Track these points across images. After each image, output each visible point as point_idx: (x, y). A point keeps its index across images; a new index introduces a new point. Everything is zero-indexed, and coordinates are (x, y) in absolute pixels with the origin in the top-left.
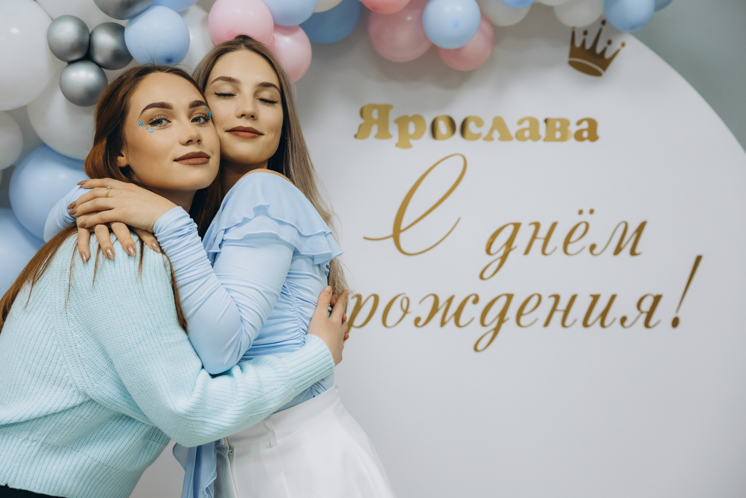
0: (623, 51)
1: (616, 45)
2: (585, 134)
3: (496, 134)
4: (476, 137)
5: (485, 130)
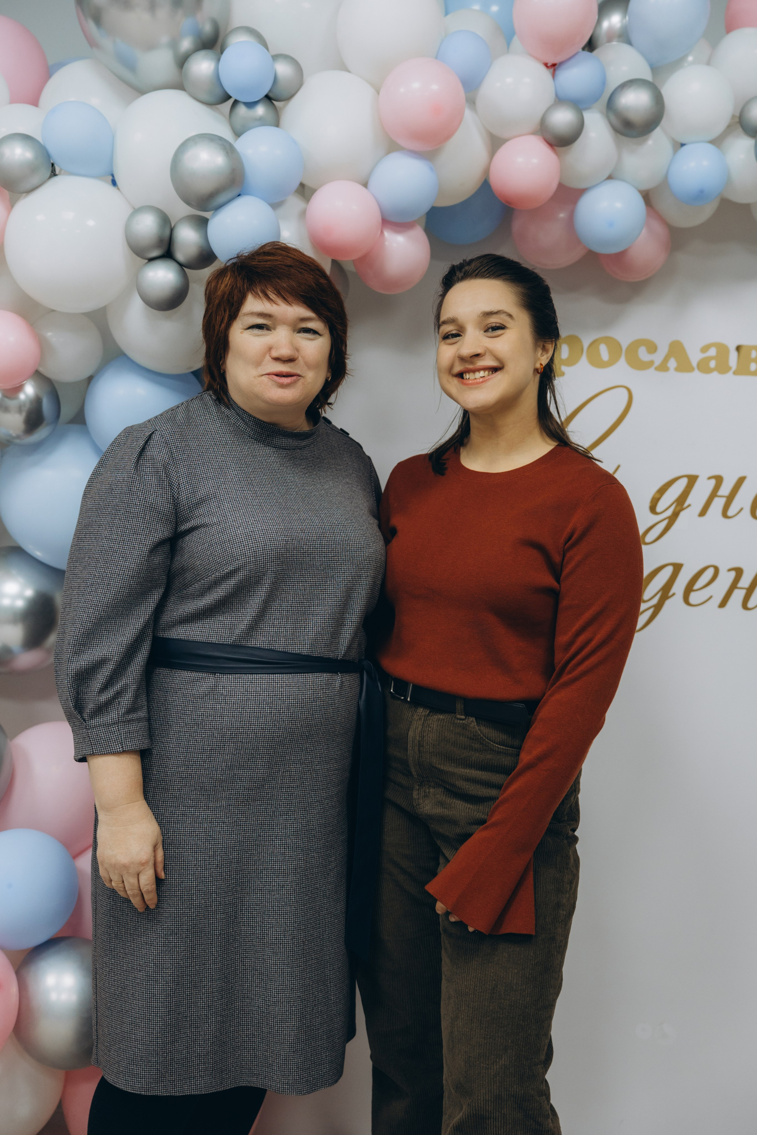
3: (672, 363)
4: (648, 365)
5: (658, 358)
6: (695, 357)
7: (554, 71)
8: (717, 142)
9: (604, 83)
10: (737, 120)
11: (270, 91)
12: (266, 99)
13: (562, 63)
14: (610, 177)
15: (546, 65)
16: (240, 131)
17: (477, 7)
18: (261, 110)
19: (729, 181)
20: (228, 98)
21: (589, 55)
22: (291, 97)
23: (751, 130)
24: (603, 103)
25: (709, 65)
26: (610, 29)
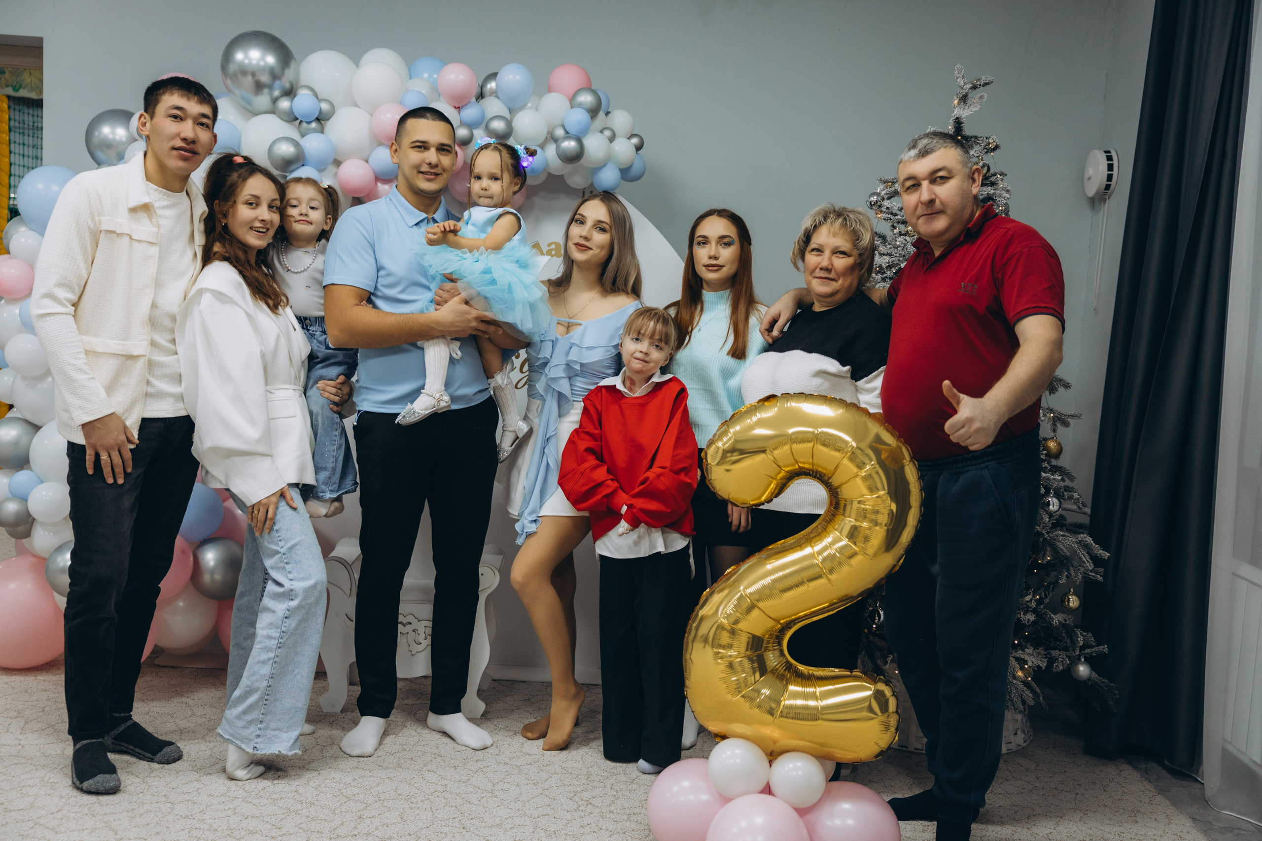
6: (545, 249)
7: (459, 110)
9: (483, 116)
10: (550, 136)
11: (318, 116)
12: (316, 120)
13: (463, 107)
15: (455, 107)
16: (303, 135)
17: (426, 75)
18: (314, 125)
19: (547, 164)
20: (297, 119)
21: (476, 103)
22: (329, 119)
23: (556, 140)
24: (483, 126)
25: (537, 109)
26: (491, 89)
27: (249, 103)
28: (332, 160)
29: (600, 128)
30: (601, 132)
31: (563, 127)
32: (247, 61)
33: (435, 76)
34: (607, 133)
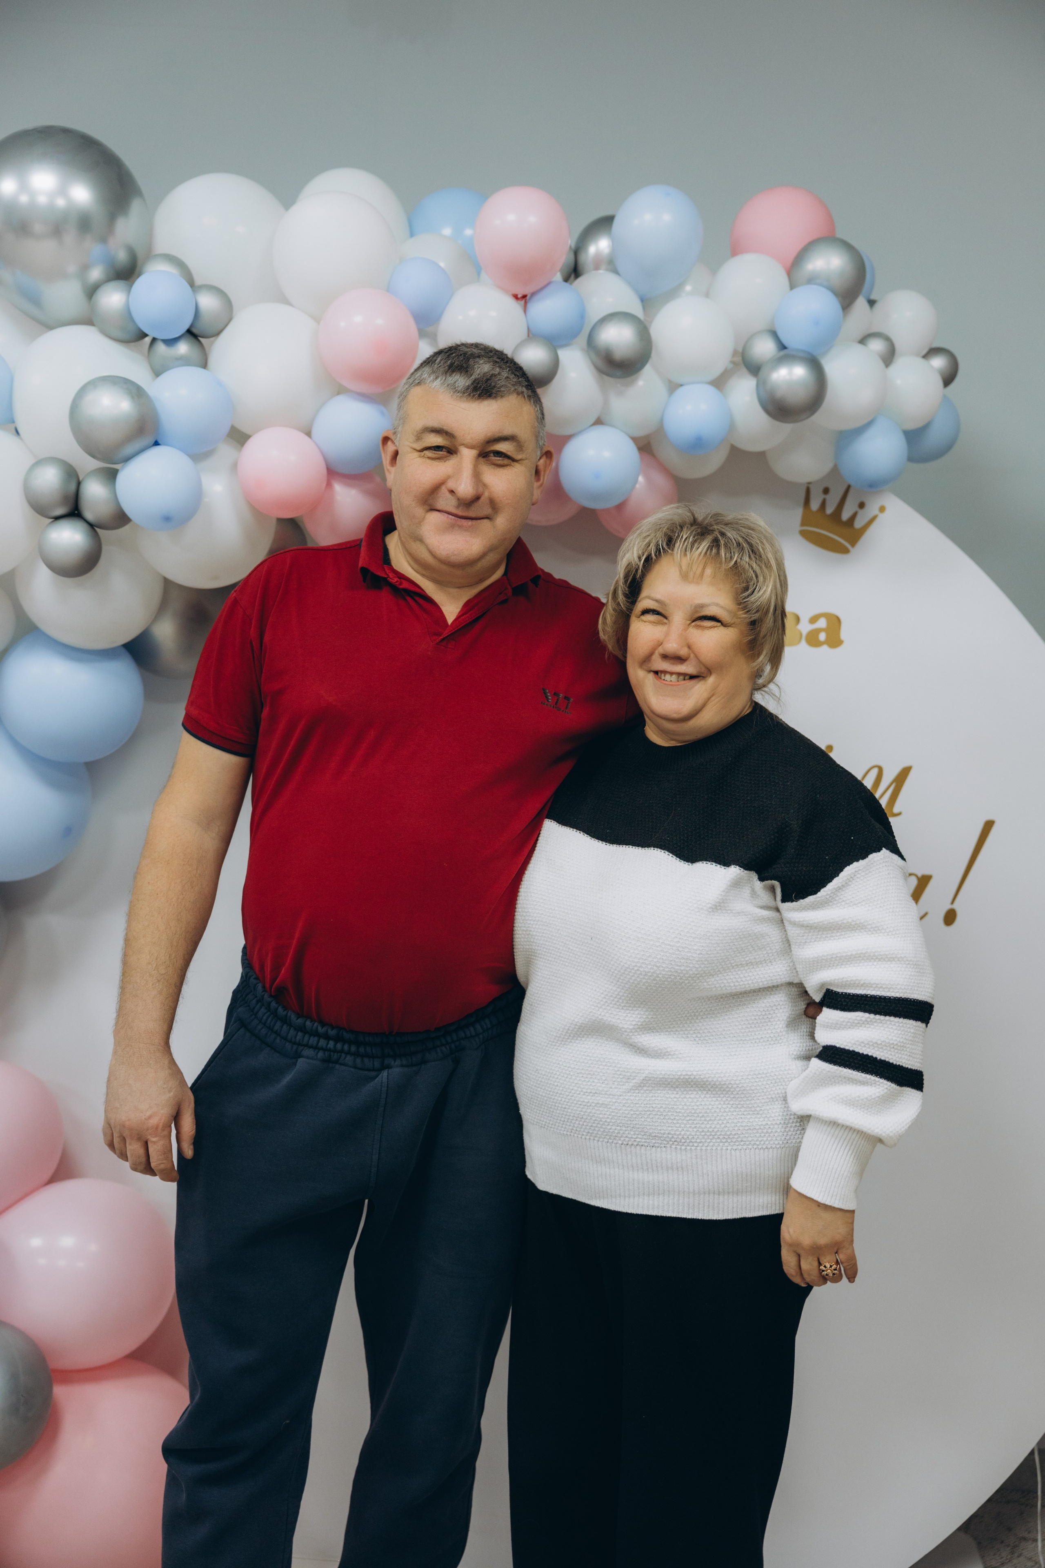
0: (882, 517)
1: (872, 509)
2: (822, 637)
7: (526, 303)
8: (719, 383)
9: (582, 316)
10: (738, 359)
11: (192, 326)
12: (188, 335)
13: (533, 294)
14: (599, 422)
15: (516, 297)
16: (157, 373)
17: (447, 231)
18: (183, 348)
19: (732, 427)
20: (146, 335)
21: (565, 284)
22: (218, 334)
23: (754, 369)
24: (582, 339)
25: (707, 295)
26: (598, 255)
27: (35, 300)
28: (226, 429)
29: (859, 335)
30: (863, 341)
31: (774, 334)
32: (24, 199)
33: (468, 232)
34: (877, 346)
